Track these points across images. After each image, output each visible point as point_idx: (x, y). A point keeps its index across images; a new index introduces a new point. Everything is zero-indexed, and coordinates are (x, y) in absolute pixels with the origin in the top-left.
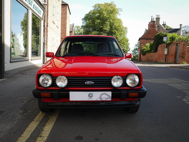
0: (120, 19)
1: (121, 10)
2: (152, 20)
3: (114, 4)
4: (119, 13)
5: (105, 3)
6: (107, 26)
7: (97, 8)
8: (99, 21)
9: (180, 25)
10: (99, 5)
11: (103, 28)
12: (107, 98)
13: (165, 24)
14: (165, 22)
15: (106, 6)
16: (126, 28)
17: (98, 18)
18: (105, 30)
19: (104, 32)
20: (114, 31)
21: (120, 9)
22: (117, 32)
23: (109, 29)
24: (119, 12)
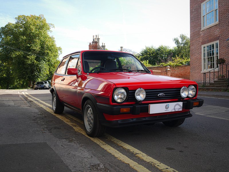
0: (53, 37)
1: (52, 26)
2: (94, 40)
3: (43, 18)
4: (51, 30)
5: (32, 16)
6: (36, 45)
7: (22, 20)
8: (25, 38)
9: (121, 47)
10: (24, 17)
11: (30, 47)
12: (179, 109)
13: (104, 46)
14: (104, 44)
15: (34, 20)
16: (60, 49)
17: (23, 34)
18: (34, 50)
19: (33, 52)
20: (46, 51)
21: (51, 24)
22: (50, 52)
23: (39, 49)
24: (51, 28)
